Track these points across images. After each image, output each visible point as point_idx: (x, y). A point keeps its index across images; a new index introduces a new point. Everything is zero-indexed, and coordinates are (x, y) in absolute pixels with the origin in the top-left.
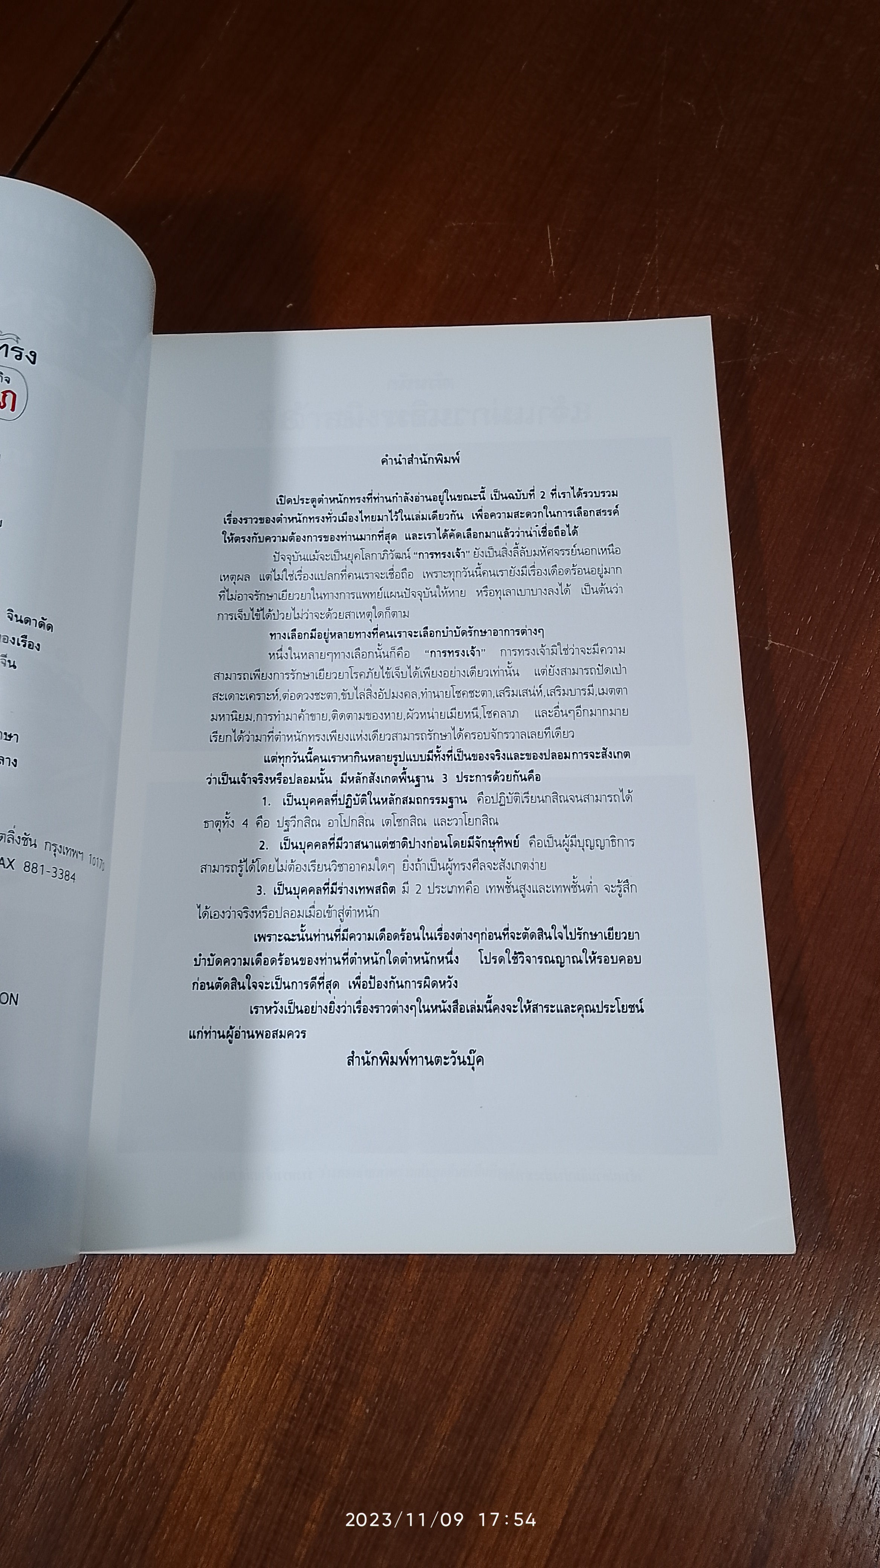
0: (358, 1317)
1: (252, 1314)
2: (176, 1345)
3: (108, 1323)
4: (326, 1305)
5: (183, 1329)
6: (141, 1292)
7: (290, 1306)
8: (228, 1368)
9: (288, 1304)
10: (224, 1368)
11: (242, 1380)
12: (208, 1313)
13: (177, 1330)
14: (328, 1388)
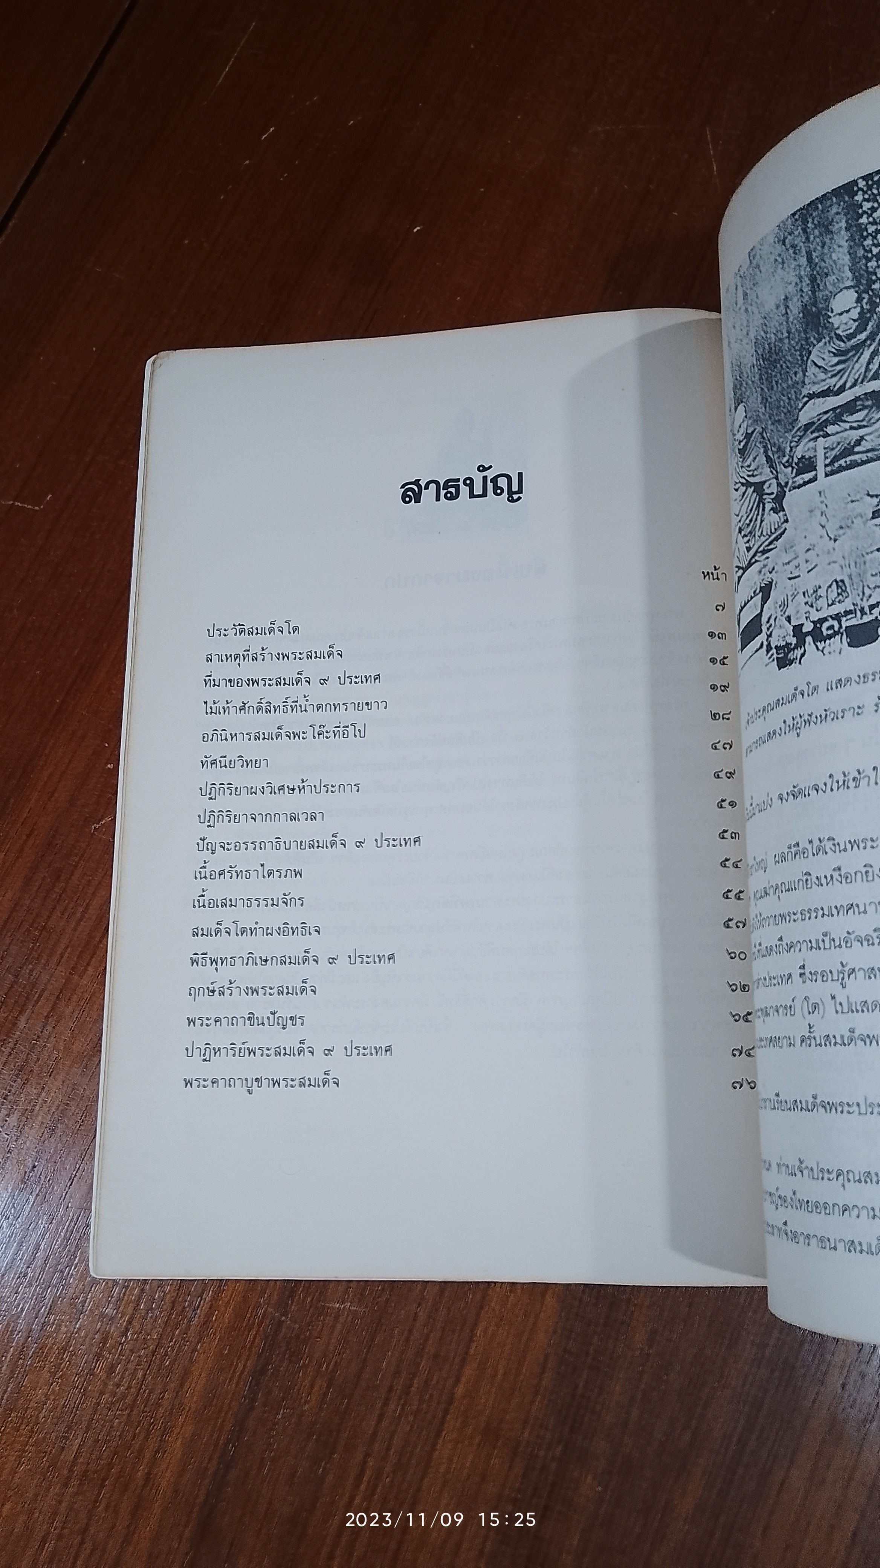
0: (581, 1385)
1: (461, 1386)
2: (379, 1421)
3: (302, 1398)
4: (543, 1372)
5: (385, 1404)
6: (336, 1362)
7: (505, 1374)
8: (439, 1447)
9: (501, 1372)
10: (434, 1445)
11: (455, 1459)
12: (411, 1386)
13: (379, 1405)
14: (554, 1466)
